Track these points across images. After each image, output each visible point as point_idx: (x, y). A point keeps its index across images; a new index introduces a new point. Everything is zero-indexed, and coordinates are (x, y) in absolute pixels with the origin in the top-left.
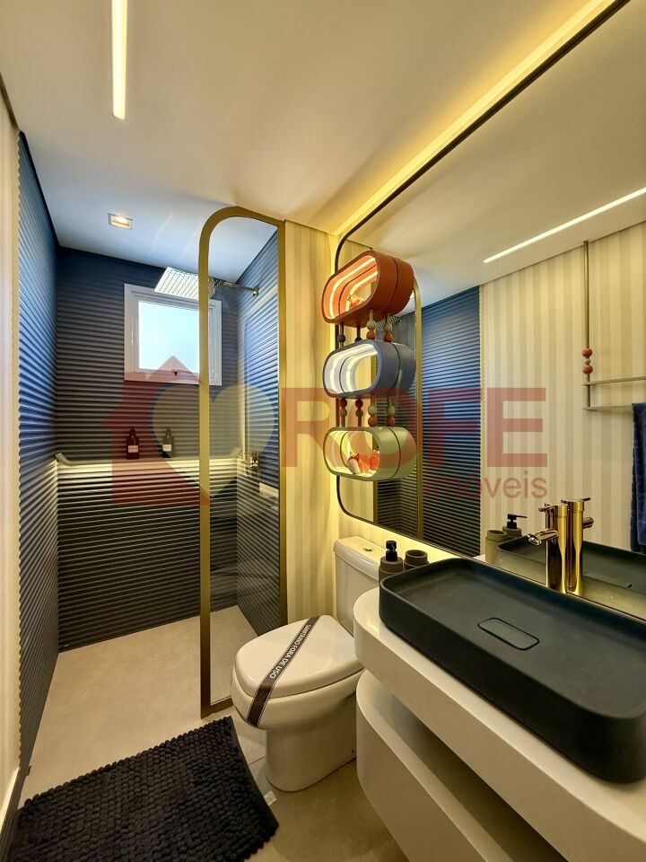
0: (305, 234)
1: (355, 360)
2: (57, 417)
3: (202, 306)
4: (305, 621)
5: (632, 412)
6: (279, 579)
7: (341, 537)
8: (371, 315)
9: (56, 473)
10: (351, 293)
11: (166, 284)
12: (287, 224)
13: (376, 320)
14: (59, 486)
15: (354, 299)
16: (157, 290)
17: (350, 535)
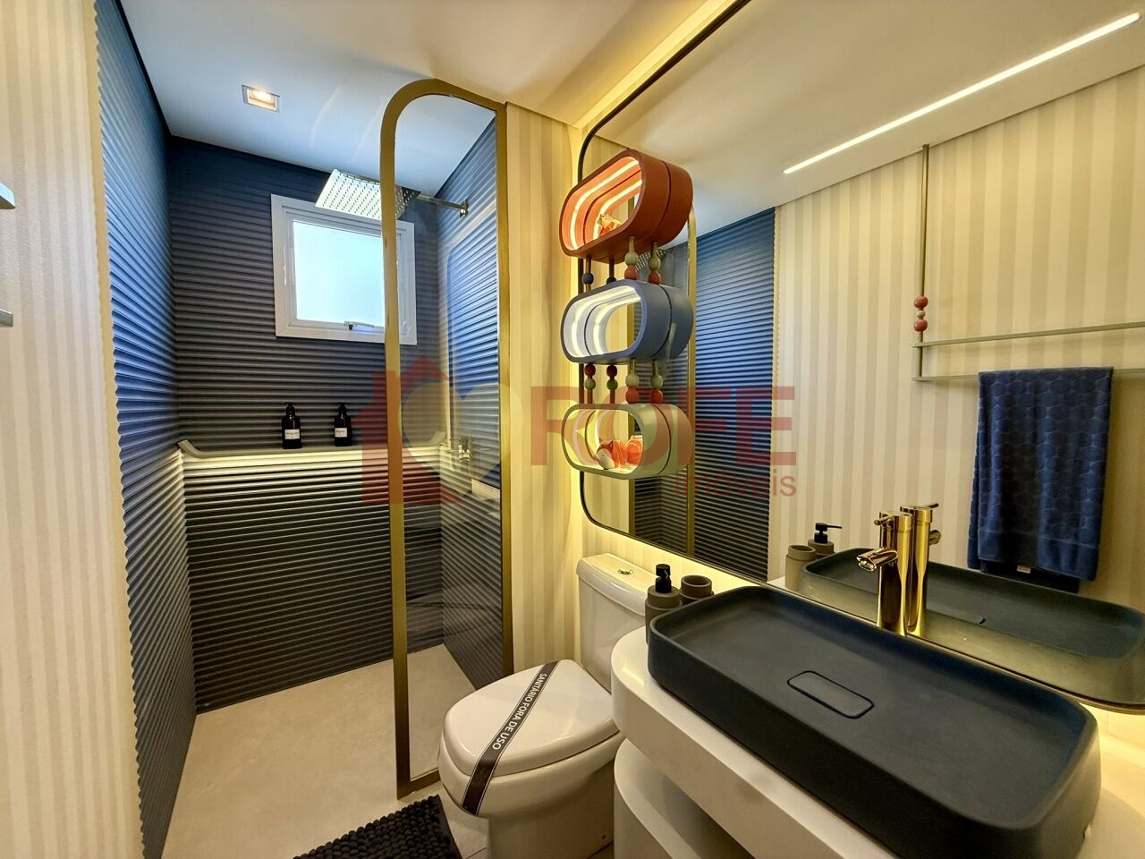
0: (536, 125)
1: (607, 309)
2: (179, 389)
3: (387, 230)
4: (539, 668)
5: (979, 383)
6: (501, 611)
7: (586, 555)
8: (631, 245)
9: (181, 469)
10: (603, 211)
11: (334, 194)
12: (509, 108)
13: (639, 251)
14: (186, 486)
15: (606, 222)
16: (319, 203)
17: (598, 552)
